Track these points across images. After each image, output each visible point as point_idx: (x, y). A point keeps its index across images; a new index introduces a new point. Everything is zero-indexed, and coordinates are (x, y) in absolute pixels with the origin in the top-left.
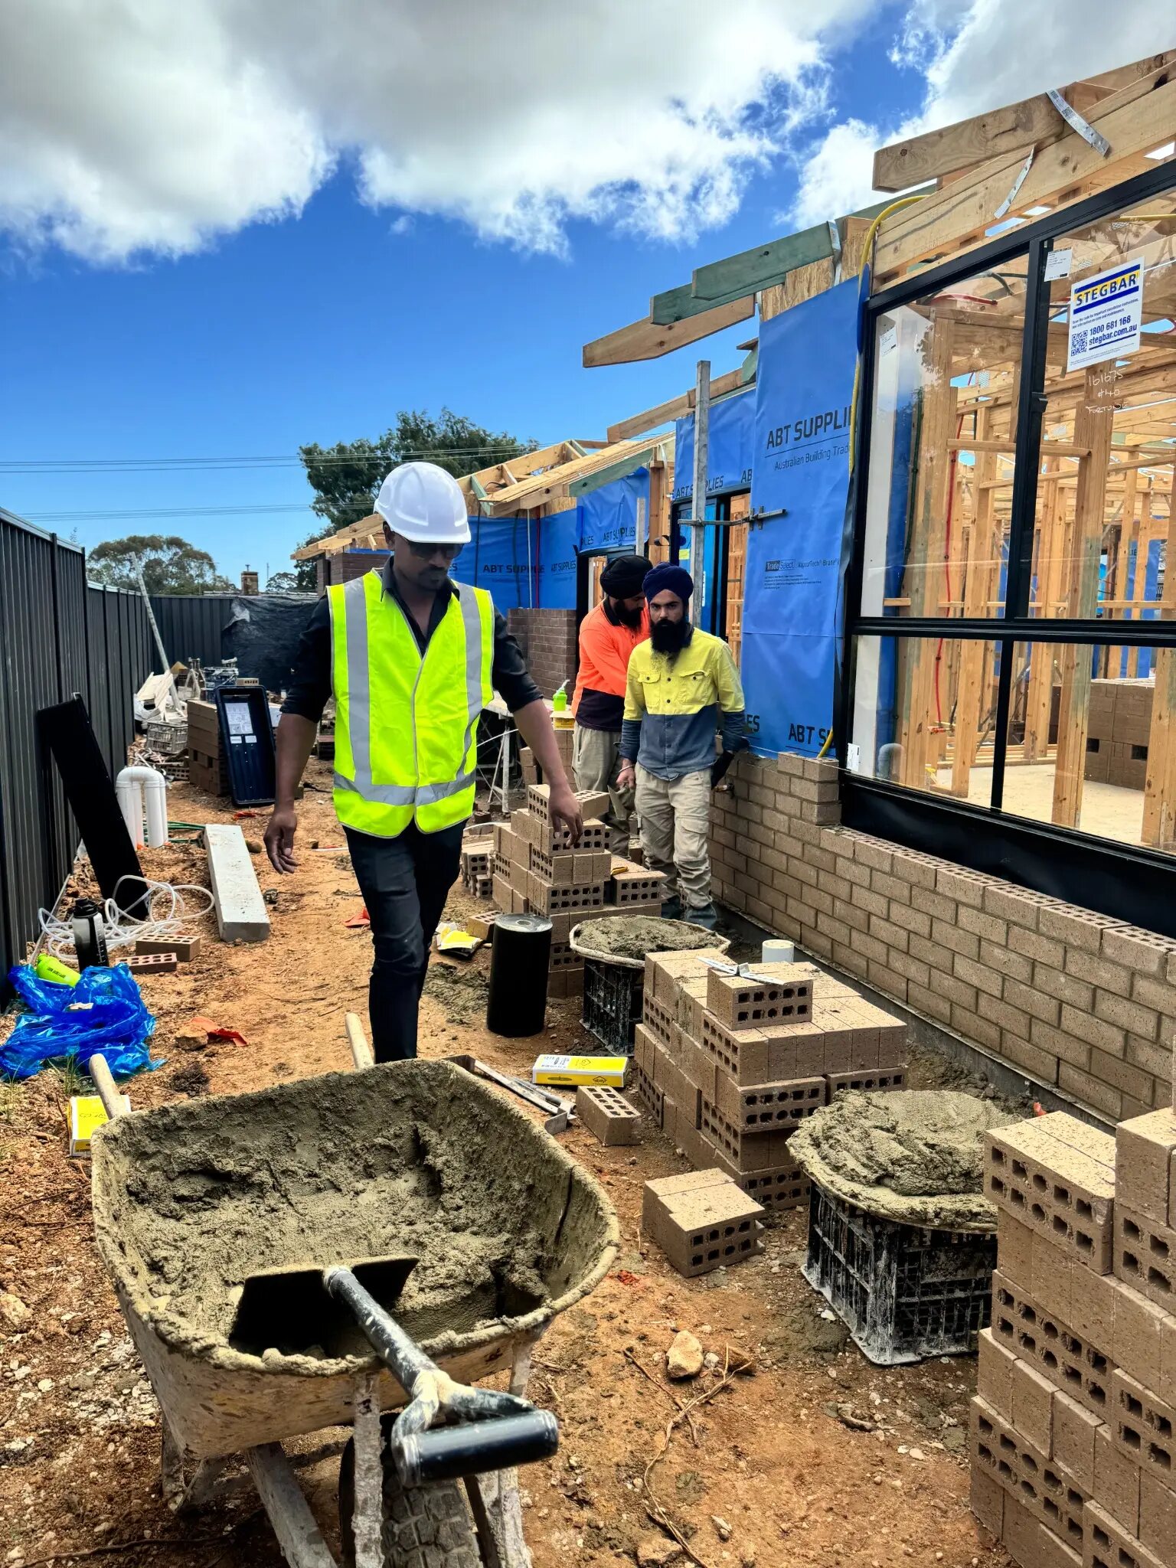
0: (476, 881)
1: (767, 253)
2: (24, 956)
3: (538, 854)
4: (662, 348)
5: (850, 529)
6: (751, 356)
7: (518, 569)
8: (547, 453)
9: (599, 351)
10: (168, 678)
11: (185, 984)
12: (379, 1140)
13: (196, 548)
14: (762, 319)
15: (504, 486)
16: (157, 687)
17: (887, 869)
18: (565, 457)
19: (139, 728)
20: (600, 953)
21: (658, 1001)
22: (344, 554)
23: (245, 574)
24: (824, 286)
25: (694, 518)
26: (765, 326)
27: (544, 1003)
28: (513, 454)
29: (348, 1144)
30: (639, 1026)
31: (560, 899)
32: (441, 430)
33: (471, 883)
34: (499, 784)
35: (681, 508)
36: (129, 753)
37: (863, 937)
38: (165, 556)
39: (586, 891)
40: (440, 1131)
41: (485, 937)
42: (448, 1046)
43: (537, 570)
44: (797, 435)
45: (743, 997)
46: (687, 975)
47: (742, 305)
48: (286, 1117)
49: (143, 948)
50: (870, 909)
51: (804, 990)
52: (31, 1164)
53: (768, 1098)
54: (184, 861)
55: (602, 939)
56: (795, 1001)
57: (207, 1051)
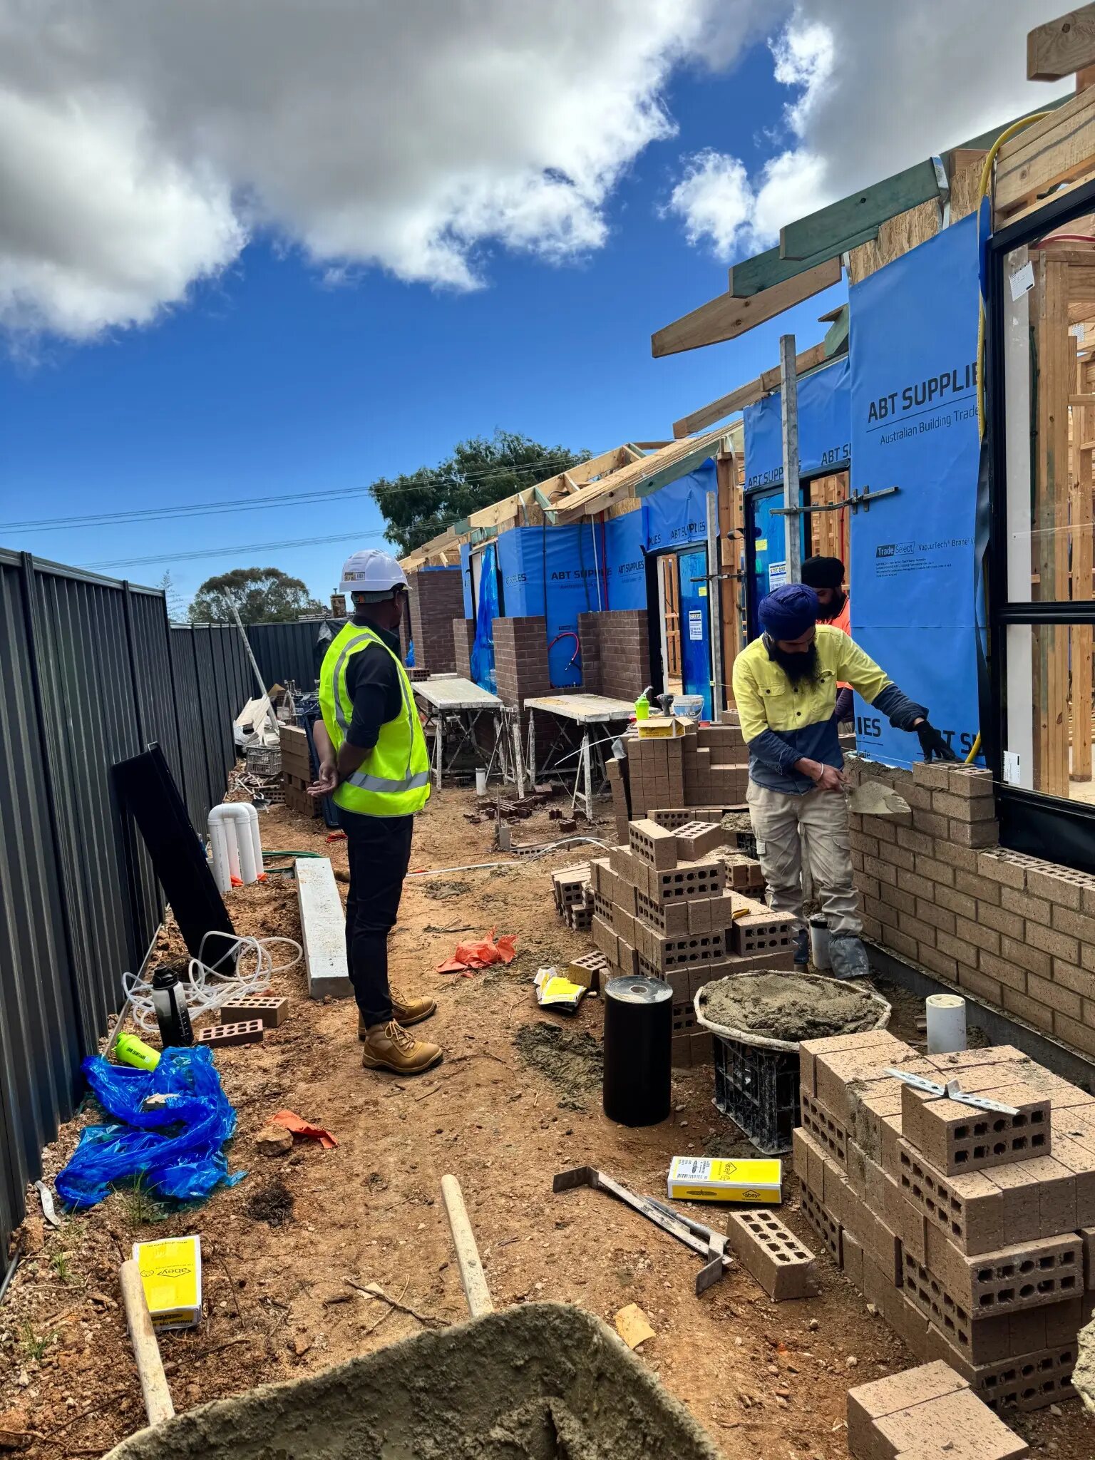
0: (571, 911)
1: (863, 200)
2: (104, 1034)
3: (646, 900)
4: (739, 326)
5: (986, 501)
6: (834, 327)
7: (589, 573)
8: (604, 459)
9: (668, 338)
10: (265, 701)
11: (270, 1058)
12: (497, 1433)
13: (290, 576)
14: (852, 282)
15: (568, 494)
16: (256, 712)
17: (1075, 904)
18: (623, 460)
19: (240, 752)
20: (736, 1032)
21: (821, 1103)
22: (419, 573)
23: (334, 597)
24: (929, 234)
25: (787, 506)
26: (854, 289)
27: (668, 1076)
28: (568, 464)
29: (454, 1440)
30: (798, 1131)
31: (675, 953)
32: (499, 449)
33: (566, 913)
34: (582, 790)
35: (755, 497)
36: (230, 779)
37: (1046, 984)
38: (264, 586)
39: (704, 942)
40: (584, 1421)
41: (589, 984)
42: (561, 1145)
43: (605, 573)
44: (907, 403)
45: (960, 1130)
46: (862, 1077)
47: (827, 269)
48: (365, 1407)
49: (230, 1015)
50: (1053, 951)
51: (1038, 1115)
52: (80, 1351)
53: (1007, 1270)
54: (275, 899)
55: (734, 1010)
56: (1029, 1130)
57: (293, 1157)
